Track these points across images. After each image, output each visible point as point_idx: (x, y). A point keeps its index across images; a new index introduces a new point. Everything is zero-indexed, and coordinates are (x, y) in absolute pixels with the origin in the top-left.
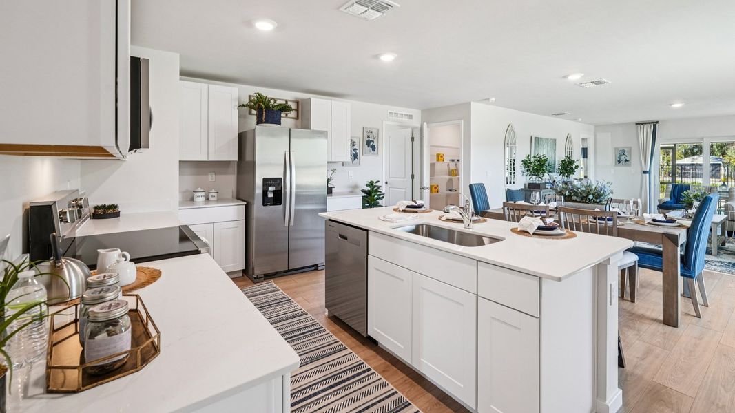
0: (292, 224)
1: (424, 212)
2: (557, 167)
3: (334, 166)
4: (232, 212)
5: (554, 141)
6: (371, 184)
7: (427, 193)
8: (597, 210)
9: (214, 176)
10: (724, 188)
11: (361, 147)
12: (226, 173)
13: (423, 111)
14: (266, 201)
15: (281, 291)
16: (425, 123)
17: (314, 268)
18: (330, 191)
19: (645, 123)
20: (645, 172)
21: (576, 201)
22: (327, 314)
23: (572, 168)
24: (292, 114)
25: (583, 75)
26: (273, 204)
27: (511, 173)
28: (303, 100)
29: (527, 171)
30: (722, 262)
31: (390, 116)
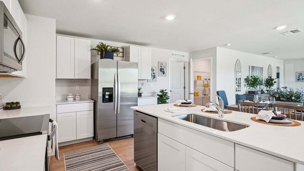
0: (118, 112)
1: (192, 106)
3: (142, 82)
4: (87, 106)
5: (262, 69)
6: (162, 91)
7: (192, 96)
8: (298, 106)
9: (79, 87)
11: (157, 72)
12: (85, 86)
13: (189, 53)
14: (104, 100)
15: (112, 149)
16: (191, 59)
17: (131, 136)
18: (140, 95)
21: (283, 101)
22: (135, 165)
24: (121, 55)
25: (287, 26)
26: (109, 102)
27: (238, 85)
28: (126, 47)
29: (248, 84)
31: (172, 56)
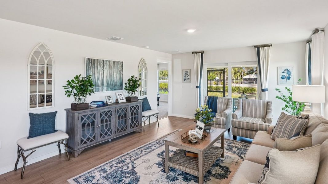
2: (124, 85)
5: (119, 64)
19: (197, 53)
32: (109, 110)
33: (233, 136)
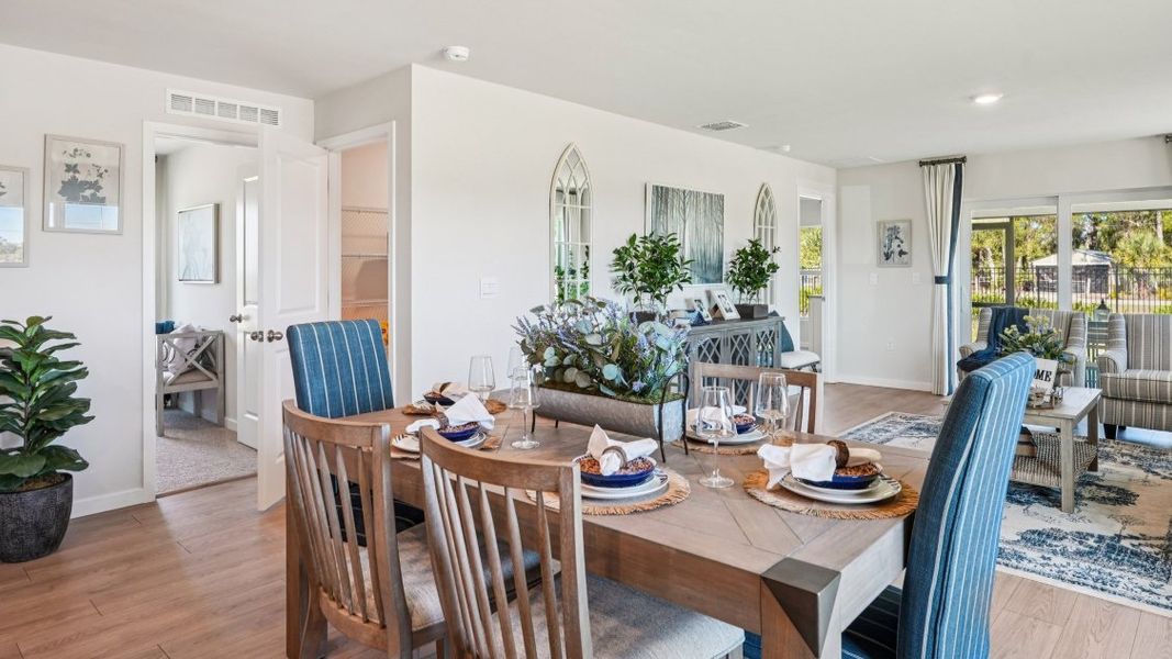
2: (726, 268)
5: (716, 202)
10: (1102, 313)
13: (316, 102)
19: (939, 162)
20: (939, 280)
23: (762, 272)
29: (626, 279)
30: (1081, 537)
31: (173, 108)
32: (715, 336)
33: (1105, 425)
